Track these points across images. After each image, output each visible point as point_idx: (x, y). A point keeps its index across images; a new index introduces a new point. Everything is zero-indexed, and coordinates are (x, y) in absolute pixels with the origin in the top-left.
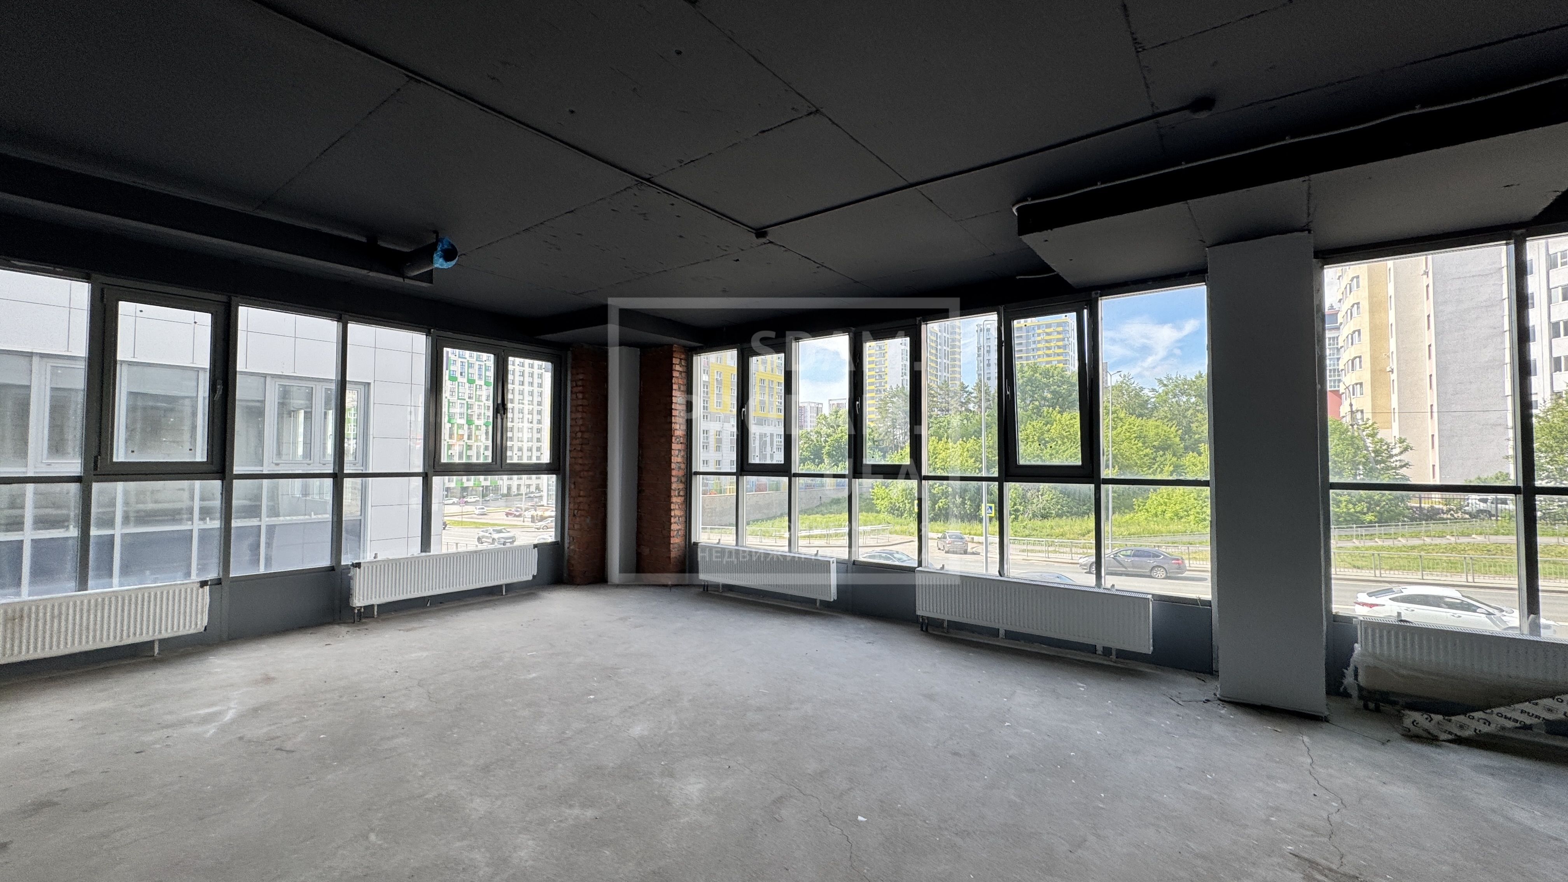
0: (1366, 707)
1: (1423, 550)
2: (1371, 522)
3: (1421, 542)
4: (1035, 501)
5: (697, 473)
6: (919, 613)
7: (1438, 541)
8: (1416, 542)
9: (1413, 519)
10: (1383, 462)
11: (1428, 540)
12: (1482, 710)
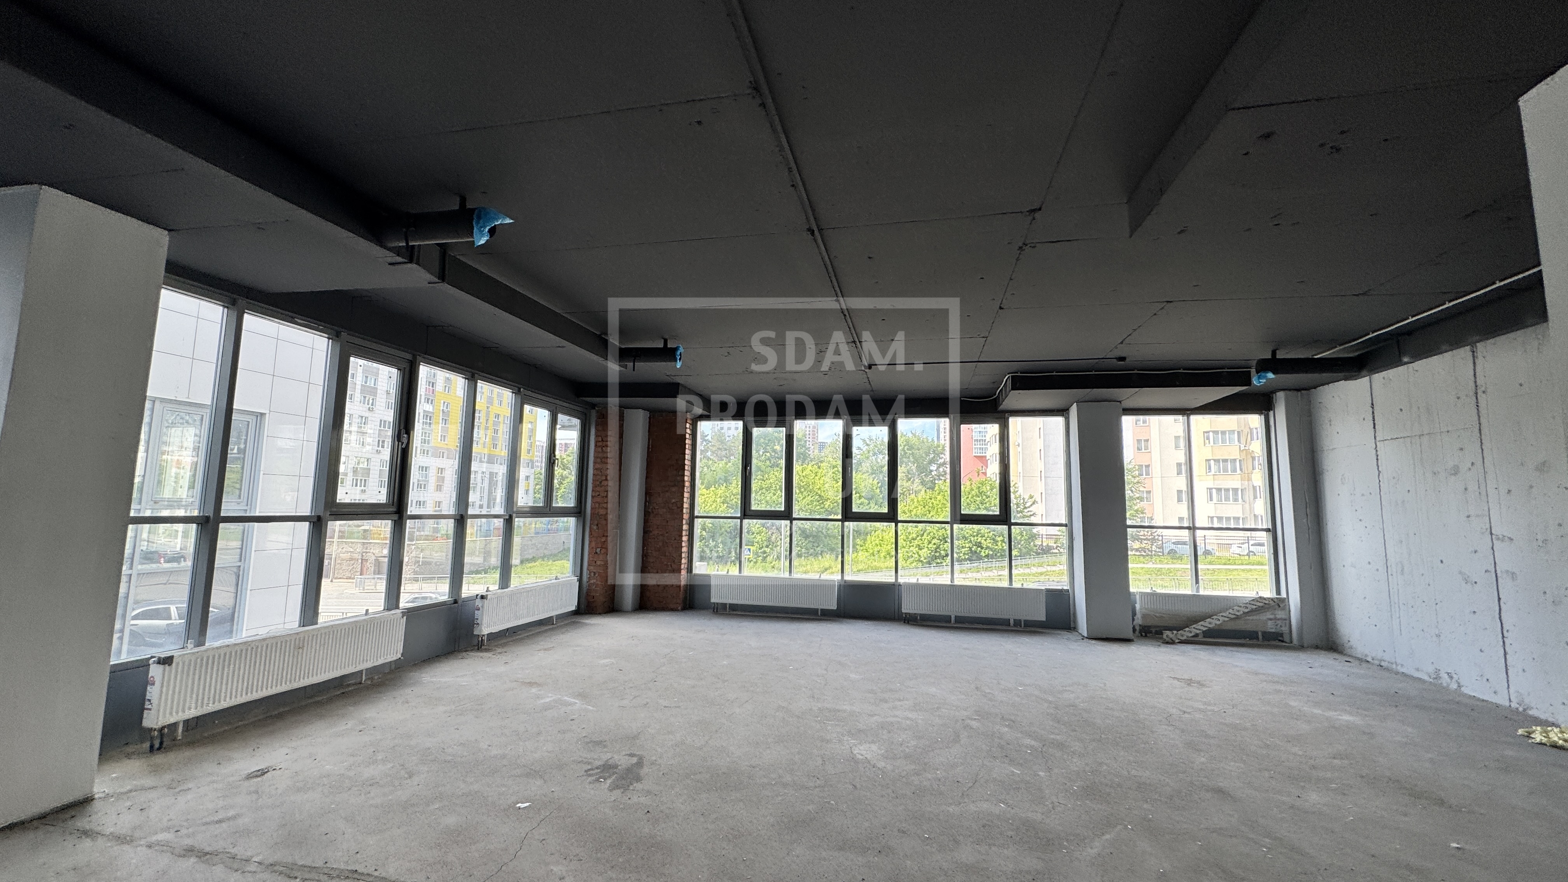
3: (1045, 570)
5: (698, 517)
6: (904, 611)
7: (1054, 568)
8: (1041, 570)
9: (1038, 554)
10: (1021, 512)
11: (1049, 568)
12: (1188, 627)
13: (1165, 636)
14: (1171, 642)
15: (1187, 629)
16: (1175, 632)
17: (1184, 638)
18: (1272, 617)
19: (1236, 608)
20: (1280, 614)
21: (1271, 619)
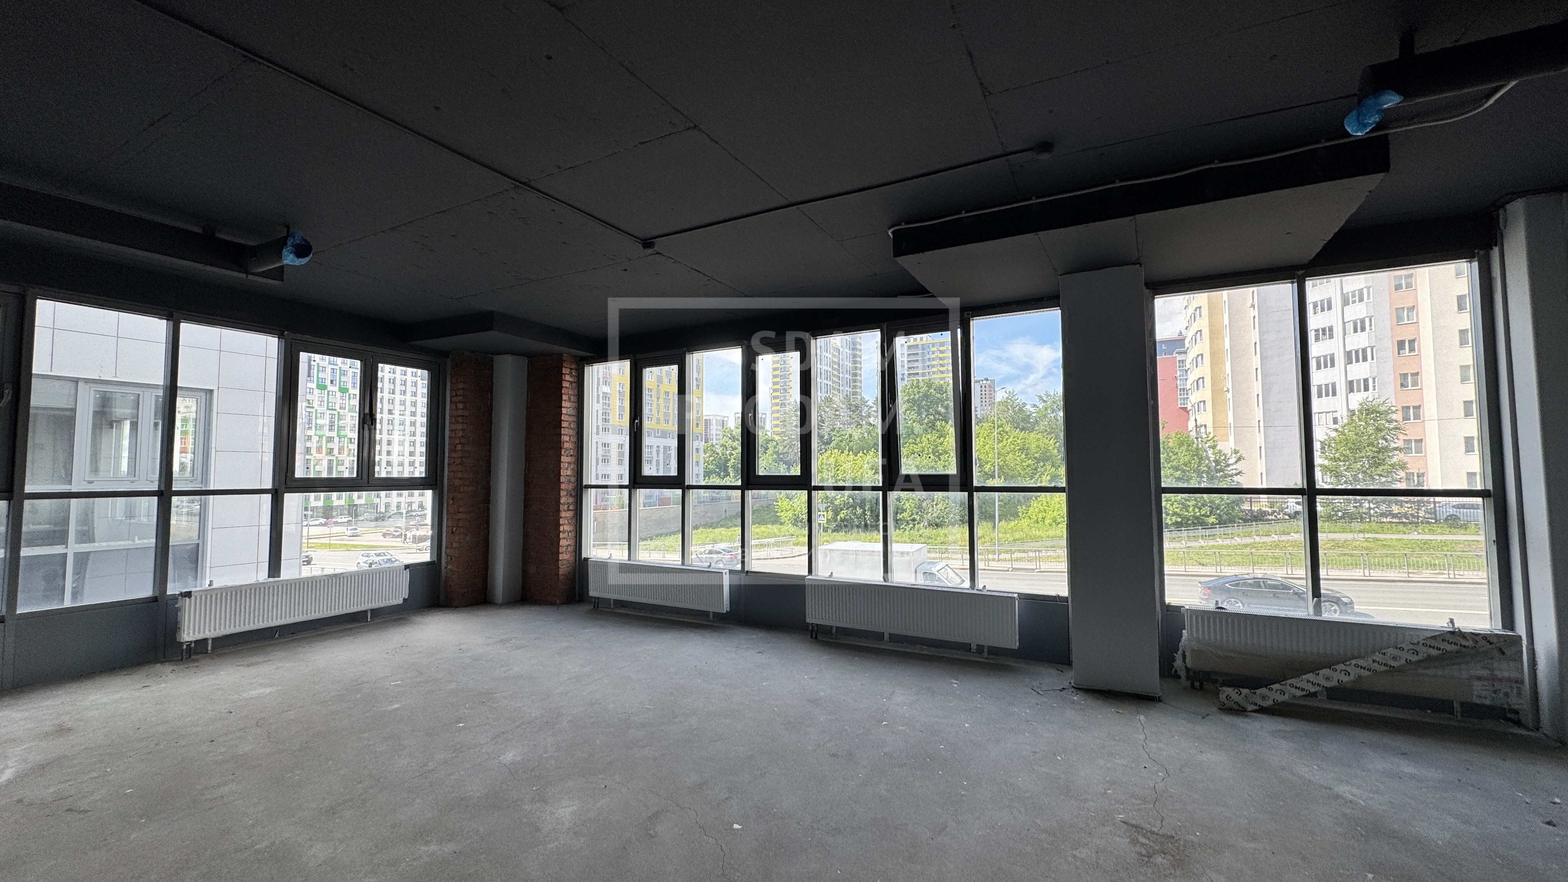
0: (1192, 686)
1: (1254, 547)
2: (1213, 524)
4: (930, 510)
5: (588, 487)
6: (808, 620)
8: (1248, 540)
10: (1221, 470)
12: (1279, 682)
13: (1223, 697)
14: (1238, 711)
15: (1276, 686)
16: (1245, 691)
17: (1268, 703)
18: (1485, 673)
19: (1391, 651)
20: (1504, 670)
21: (1479, 678)
